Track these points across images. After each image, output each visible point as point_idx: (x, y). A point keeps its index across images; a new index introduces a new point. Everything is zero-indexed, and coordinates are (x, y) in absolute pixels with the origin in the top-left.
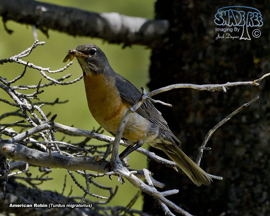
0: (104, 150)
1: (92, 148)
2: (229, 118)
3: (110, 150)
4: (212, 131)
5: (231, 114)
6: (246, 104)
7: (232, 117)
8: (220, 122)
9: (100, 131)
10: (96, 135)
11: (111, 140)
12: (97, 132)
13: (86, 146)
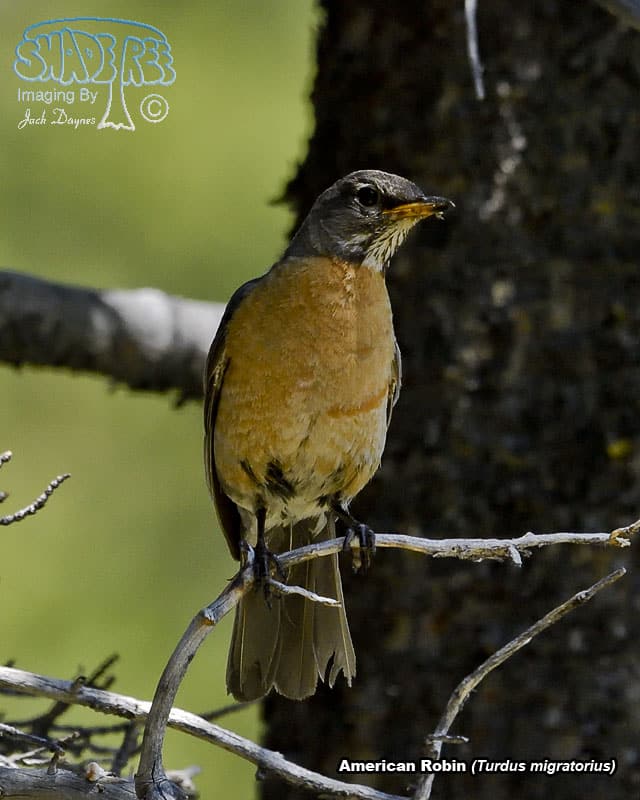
0: (115, 741)
1: (74, 736)
2: (529, 640)
3: (135, 741)
4: (472, 681)
5: (534, 627)
6: (582, 594)
7: (536, 636)
8: (498, 653)
9: (101, 681)
10: (89, 694)
11: (139, 712)
12: (91, 684)
13: (58, 729)
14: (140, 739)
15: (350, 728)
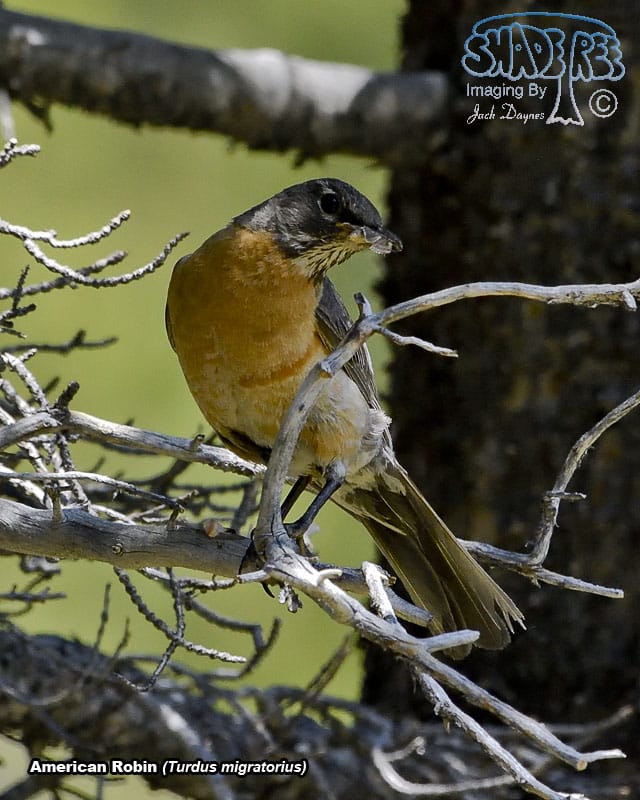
0: (235, 500)
1: (193, 494)
4: (590, 437)
10: (208, 452)
11: (258, 470)
12: (210, 442)
13: (176, 487)
14: (259, 498)
15: (469, 487)
